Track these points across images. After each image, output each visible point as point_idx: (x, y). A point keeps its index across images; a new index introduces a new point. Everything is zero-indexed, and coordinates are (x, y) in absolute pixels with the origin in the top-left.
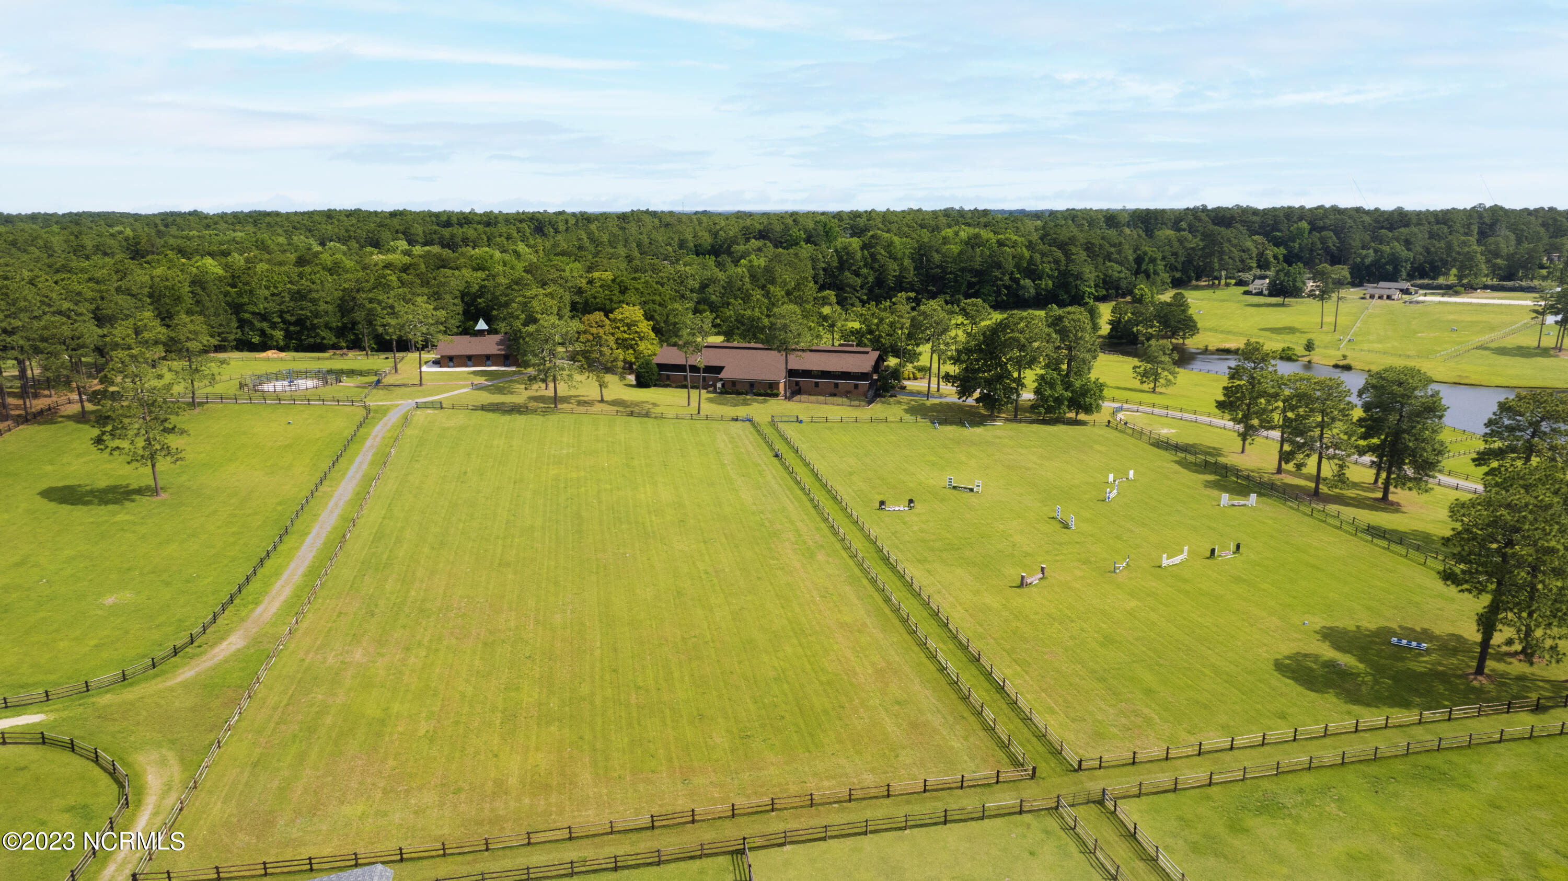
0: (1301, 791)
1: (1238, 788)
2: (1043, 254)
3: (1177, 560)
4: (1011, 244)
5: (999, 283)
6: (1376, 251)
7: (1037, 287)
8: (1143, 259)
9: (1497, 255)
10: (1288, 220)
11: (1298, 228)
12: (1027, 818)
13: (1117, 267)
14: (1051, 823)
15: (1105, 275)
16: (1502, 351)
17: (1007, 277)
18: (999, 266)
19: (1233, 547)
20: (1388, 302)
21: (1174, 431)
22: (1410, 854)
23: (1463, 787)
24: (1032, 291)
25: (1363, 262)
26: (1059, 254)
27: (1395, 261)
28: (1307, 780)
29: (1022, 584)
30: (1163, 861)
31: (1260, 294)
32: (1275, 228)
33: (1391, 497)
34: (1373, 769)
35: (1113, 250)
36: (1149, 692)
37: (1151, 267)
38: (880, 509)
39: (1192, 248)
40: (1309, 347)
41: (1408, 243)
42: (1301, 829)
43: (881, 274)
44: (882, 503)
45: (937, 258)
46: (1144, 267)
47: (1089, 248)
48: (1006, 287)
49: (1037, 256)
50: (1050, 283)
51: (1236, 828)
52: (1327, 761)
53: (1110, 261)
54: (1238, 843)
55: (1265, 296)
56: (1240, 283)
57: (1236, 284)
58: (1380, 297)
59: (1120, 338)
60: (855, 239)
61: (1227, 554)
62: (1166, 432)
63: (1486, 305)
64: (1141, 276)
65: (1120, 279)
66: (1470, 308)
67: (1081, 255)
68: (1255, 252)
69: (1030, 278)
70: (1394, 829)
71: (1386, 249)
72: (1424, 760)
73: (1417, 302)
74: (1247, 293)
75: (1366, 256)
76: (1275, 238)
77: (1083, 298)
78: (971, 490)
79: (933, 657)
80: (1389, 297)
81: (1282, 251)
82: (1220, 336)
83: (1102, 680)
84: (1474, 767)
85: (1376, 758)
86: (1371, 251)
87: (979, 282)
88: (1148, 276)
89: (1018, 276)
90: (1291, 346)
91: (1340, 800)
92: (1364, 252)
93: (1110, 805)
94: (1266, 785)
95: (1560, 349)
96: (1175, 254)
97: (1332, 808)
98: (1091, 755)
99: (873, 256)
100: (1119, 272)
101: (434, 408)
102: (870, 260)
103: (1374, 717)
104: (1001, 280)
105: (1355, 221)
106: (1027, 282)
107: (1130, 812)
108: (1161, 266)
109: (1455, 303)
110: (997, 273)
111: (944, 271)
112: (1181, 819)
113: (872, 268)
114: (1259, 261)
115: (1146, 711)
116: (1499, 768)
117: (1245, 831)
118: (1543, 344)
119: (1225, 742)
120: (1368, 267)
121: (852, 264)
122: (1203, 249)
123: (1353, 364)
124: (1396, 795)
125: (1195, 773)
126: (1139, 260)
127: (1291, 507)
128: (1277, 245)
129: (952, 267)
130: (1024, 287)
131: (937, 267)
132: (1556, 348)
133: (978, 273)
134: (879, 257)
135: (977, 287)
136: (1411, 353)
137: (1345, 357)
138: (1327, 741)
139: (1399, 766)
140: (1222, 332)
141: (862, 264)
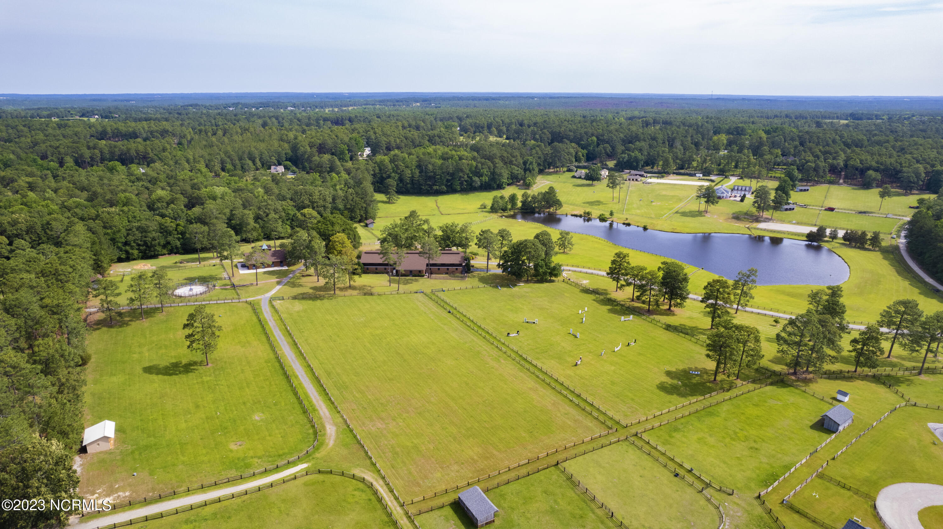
0: (682, 424)
1: (667, 426)
2: (483, 164)
3: (619, 348)
4: (465, 158)
5: (462, 179)
6: (628, 155)
7: (481, 181)
8: (527, 163)
9: (677, 158)
10: (587, 135)
11: (591, 140)
12: (620, 442)
13: (516, 168)
14: (627, 443)
15: (511, 172)
16: (684, 214)
17: (466, 176)
18: (462, 170)
19: (634, 341)
20: (636, 182)
21: (588, 281)
22: (711, 436)
23: (718, 416)
24: (479, 183)
25: (623, 161)
26: (490, 163)
27: (637, 160)
28: (683, 420)
29: (576, 365)
30: (659, 448)
31: (580, 178)
32: (581, 139)
33: (671, 308)
34: (697, 415)
35: (513, 159)
36: (633, 399)
37: (531, 167)
38: (508, 336)
39: (546, 154)
40: (612, 214)
41: (640, 150)
42: (685, 434)
43: (401, 175)
44: (508, 334)
45: (430, 167)
46: (527, 166)
47: (502, 158)
48: (466, 181)
49: (480, 165)
50: (487, 178)
51: (671, 437)
52: (686, 415)
53: (513, 165)
54: (673, 440)
55: (582, 179)
56: (569, 170)
57: (567, 171)
58: (633, 180)
59: (526, 209)
60: (386, 157)
61: (633, 344)
62: (585, 282)
63: (675, 185)
64: (528, 172)
65: (518, 174)
66: (669, 186)
67: (500, 164)
68: (574, 154)
69: (477, 176)
70: (706, 430)
71: (633, 154)
72: (708, 410)
73: (649, 183)
74: (574, 177)
75: (624, 157)
76: (581, 144)
77: (502, 185)
78: (534, 323)
79: (566, 397)
80: (636, 180)
81: (585, 151)
82: (571, 207)
83: (618, 397)
84: (719, 410)
85: (697, 411)
86: (626, 155)
87: (452, 179)
88: (530, 172)
89: (471, 175)
90: (604, 213)
91: (692, 425)
92: (623, 155)
93: (639, 435)
94: (674, 424)
95: (706, 212)
96: (540, 158)
97: (691, 427)
98: (629, 422)
99: (396, 166)
100: (518, 171)
101: (280, 300)
102: (395, 169)
103: (693, 399)
104: (463, 178)
105: (617, 137)
106: (476, 179)
107: (645, 436)
108: (535, 165)
109: (663, 184)
110: (461, 174)
111: (435, 173)
112: (657, 436)
113: (396, 173)
114: (576, 157)
115: (634, 406)
116: (725, 409)
117: (673, 437)
118: (701, 209)
119: (660, 413)
120: (625, 163)
121: (387, 171)
122: (552, 153)
123: (631, 223)
124: (704, 421)
125: (657, 424)
126: (525, 163)
127: (644, 319)
128: (583, 148)
129: (439, 172)
130: (474, 181)
131: (431, 172)
132: (705, 211)
133: (452, 175)
134: (400, 167)
135: (451, 182)
136: (653, 216)
137: (627, 219)
138: (684, 408)
139: (703, 413)
140: (571, 204)
141: (392, 171)
